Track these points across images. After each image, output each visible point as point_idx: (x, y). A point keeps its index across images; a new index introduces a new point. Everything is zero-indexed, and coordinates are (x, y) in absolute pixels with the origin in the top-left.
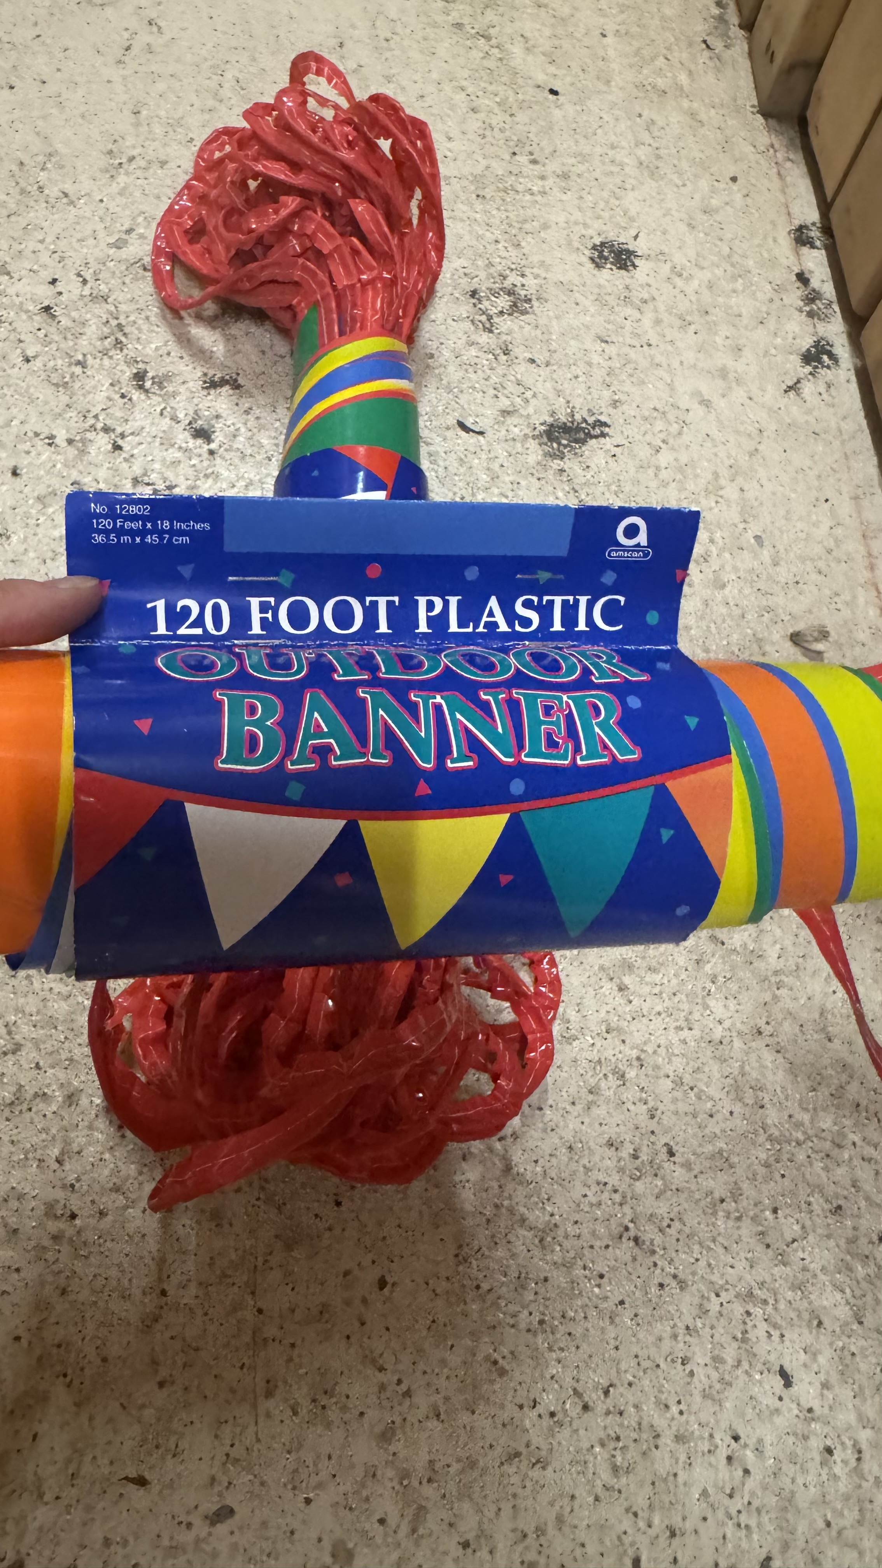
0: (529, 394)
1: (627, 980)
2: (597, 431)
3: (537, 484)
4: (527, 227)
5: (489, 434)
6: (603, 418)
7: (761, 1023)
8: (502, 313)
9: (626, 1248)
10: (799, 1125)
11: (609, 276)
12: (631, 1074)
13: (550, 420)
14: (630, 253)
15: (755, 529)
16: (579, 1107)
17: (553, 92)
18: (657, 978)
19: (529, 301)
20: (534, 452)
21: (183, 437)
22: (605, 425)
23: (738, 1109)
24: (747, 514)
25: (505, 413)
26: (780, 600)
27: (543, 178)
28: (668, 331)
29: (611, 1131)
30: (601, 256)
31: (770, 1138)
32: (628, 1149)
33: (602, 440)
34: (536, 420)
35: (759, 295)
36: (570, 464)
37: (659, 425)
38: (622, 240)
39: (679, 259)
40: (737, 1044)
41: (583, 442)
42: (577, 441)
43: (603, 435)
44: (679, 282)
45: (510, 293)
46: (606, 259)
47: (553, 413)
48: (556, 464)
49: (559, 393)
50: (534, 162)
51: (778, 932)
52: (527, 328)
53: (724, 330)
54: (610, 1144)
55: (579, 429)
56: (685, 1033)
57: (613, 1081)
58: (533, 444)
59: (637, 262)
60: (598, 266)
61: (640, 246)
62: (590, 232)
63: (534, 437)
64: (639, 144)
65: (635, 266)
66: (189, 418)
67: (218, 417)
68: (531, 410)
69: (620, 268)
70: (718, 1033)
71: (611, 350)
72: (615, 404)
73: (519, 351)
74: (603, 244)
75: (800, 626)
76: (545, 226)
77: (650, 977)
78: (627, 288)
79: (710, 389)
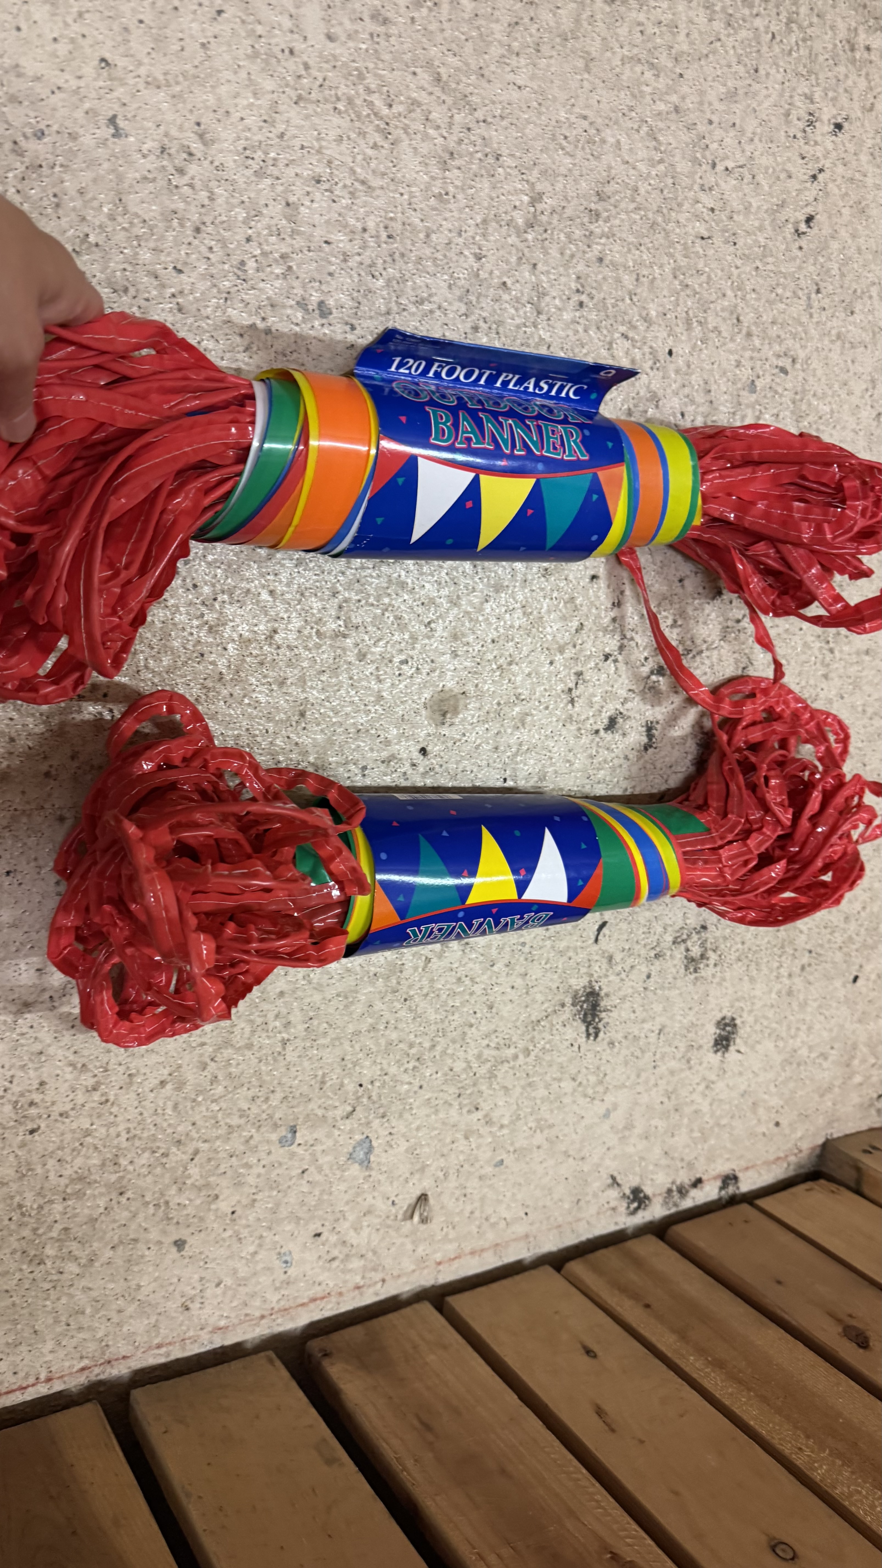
0: (623, 975)
1: (169, 1086)
2: (591, 1031)
3: (554, 986)
4: (753, 966)
5: (596, 947)
6: (601, 1035)
7: (129, 1194)
8: (687, 950)
10: (50, 1228)
11: (712, 1031)
12: (96, 1096)
13: (602, 993)
14: (726, 1048)
15: (509, 1160)
16: (72, 1057)
17: (856, 979)
18: (169, 1111)
19: (695, 971)
20: (579, 983)
21: (610, 710)
22: (596, 1036)
23: (63, 1181)
24: (520, 1153)
25: (610, 959)
26: (452, 1183)
27: (790, 975)
28: (664, 1082)
29: (51, 1084)
30: (726, 1025)
31: (41, 1207)
32: (37, 1097)
33: (584, 1035)
34: (603, 982)
35: (687, 1150)
36: (569, 1011)
37: (593, 1079)
38: (738, 1041)
39: (720, 1085)
40: (114, 1178)
41: (584, 1020)
42: (585, 1015)
43: (588, 1035)
44: (702, 1087)
45: (703, 956)
46: (724, 1029)
47: (607, 995)
48: (568, 1000)
49: (623, 999)
50: (803, 968)
51: (198, 1202)
52: (674, 971)
53: (661, 1124)
54: (42, 1084)
55: (594, 1016)
56: (124, 1135)
57: (91, 1082)
58: (584, 981)
59: (719, 1054)
60: (718, 1024)
61: (732, 1055)
62: (745, 1015)
63: (590, 982)
64: (811, 1049)
65: (716, 1052)
66: (625, 713)
67: (624, 735)
68: (612, 978)
69: (716, 1040)
70: (123, 1162)
71: (653, 1038)
72: (612, 1043)
73: (657, 964)
74: (735, 1025)
75: (432, 1201)
76: (752, 980)
77: (170, 1104)
78: (700, 1047)
79: (618, 1117)
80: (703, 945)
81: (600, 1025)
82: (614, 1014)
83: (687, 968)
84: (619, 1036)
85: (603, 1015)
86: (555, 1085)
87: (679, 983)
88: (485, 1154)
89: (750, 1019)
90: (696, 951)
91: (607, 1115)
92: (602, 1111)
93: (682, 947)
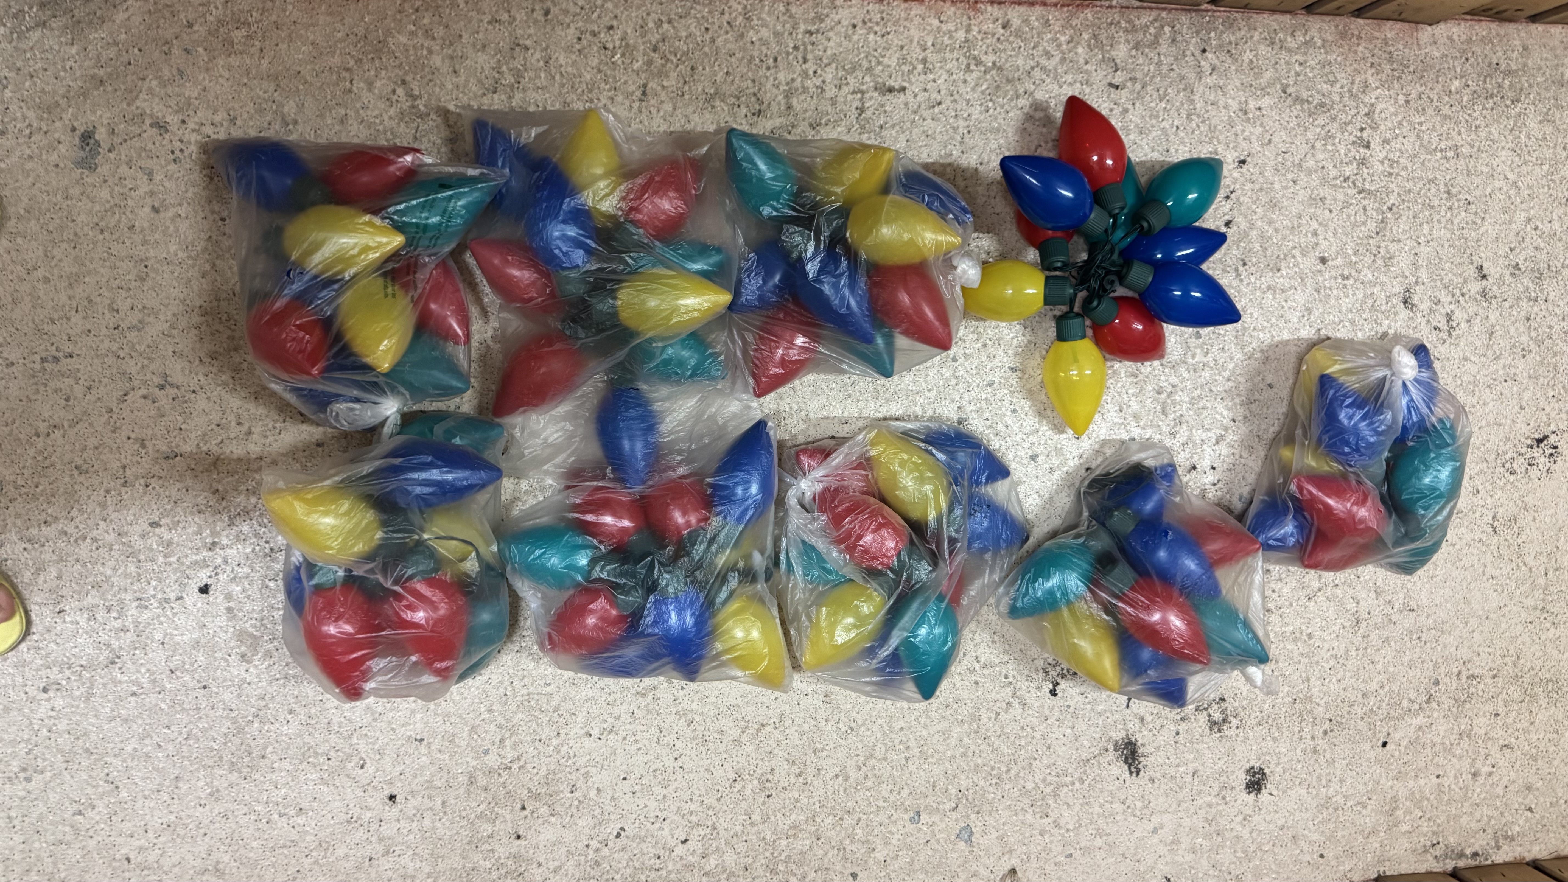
0: (1155, 732)
1: (840, 778)
2: (1133, 769)
3: (1098, 736)
4: (1274, 730)
5: (1128, 711)
6: (1142, 773)
7: (822, 840)
8: (1210, 715)
9: (733, 776)
10: (780, 854)
11: (1242, 778)
12: (801, 779)
13: (1139, 744)
14: (1259, 790)
15: (1077, 854)
17: (1384, 745)
18: (841, 793)
19: (1219, 731)
20: (1119, 735)
22: (1138, 774)
23: (786, 827)
24: (1086, 851)
25: (1142, 719)
26: (1034, 864)
27: (1313, 738)
28: (1203, 811)
29: (777, 770)
30: (1255, 773)
31: (775, 841)
32: (770, 777)
33: (1127, 773)
34: (1138, 736)
35: (1233, 866)
36: (1111, 755)
37: (1139, 804)
38: (1268, 786)
39: (1256, 819)
40: (813, 829)
41: (1126, 762)
42: (1126, 758)
43: (1131, 773)
44: (1240, 819)
45: (1224, 720)
46: (1254, 776)
47: (1143, 745)
48: (1111, 747)
49: (1158, 748)
50: (1325, 732)
51: (863, 851)
52: (1200, 730)
53: (1206, 844)
54: (772, 770)
55: (1134, 759)
56: (817, 805)
57: (797, 771)
58: (1123, 734)
59: (1252, 795)
60: (1248, 772)
61: (1264, 795)
62: (1272, 766)
63: (1127, 735)
64: (1346, 797)
65: (1249, 793)
68: (1146, 733)
69: (1247, 784)
70: (818, 820)
71: (1189, 778)
72: (1152, 780)
73: (1185, 726)
74: (1264, 774)
75: (1019, 874)
76: (1275, 739)
77: (842, 789)
78: (1233, 788)
79: (1166, 834)
80: (1223, 711)
81: (1140, 766)
82: (1152, 759)
83: (1211, 729)
84: (1158, 775)
85: (1141, 759)
86: (1108, 806)
87: (1205, 739)
88: (1057, 848)
89: (1279, 769)
90: (1217, 716)
91: (1155, 831)
92: (1150, 827)
93: (1205, 713)
